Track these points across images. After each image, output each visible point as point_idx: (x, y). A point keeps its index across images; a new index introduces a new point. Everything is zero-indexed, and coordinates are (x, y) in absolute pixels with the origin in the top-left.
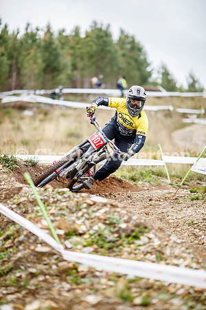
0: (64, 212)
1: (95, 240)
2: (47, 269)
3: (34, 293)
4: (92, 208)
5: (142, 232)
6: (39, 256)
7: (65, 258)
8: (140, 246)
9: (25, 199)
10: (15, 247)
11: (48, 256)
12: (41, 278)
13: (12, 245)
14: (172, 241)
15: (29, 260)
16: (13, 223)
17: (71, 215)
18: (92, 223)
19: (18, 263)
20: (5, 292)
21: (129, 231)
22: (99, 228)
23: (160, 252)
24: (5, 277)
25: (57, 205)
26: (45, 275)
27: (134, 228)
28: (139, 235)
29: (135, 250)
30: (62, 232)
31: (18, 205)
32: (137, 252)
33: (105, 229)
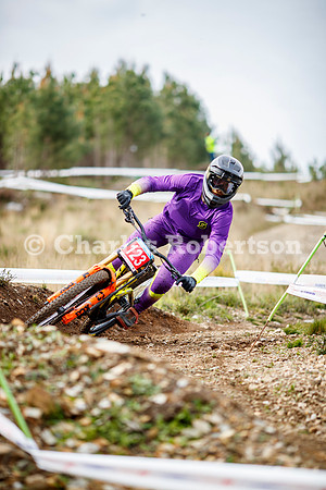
0: (44, 372)
1: (103, 429)
4: (99, 365)
5: (196, 413)
8: (192, 439)
11: (7, 463)
14: (256, 430)
18: (97, 393)
21: (172, 409)
22: (112, 403)
25: (32, 357)
28: (191, 417)
29: (184, 447)
32: (188, 451)
33: (124, 405)
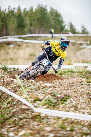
0: (33, 91)
1: (47, 102)
2: (27, 116)
3: (22, 127)
4: (45, 89)
6: (23, 111)
7: (35, 111)
8: (67, 104)
9: (15, 85)
10: (12, 107)
11: (27, 110)
12: (25, 120)
13: (11, 106)
14: (81, 102)
15: (19, 112)
16: (11, 96)
17: (36, 92)
19: (14, 114)
20: (9, 127)
21: (62, 98)
22: (49, 97)
23: (76, 107)
24: (8, 120)
25: (30, 87)
26: (26, 119)
27: (64, 97)
28: (66, 99)
29: (65, 106)
30: (32, 100)
31: (12, 88)
32: (66, 107)
33: (51, 97)
